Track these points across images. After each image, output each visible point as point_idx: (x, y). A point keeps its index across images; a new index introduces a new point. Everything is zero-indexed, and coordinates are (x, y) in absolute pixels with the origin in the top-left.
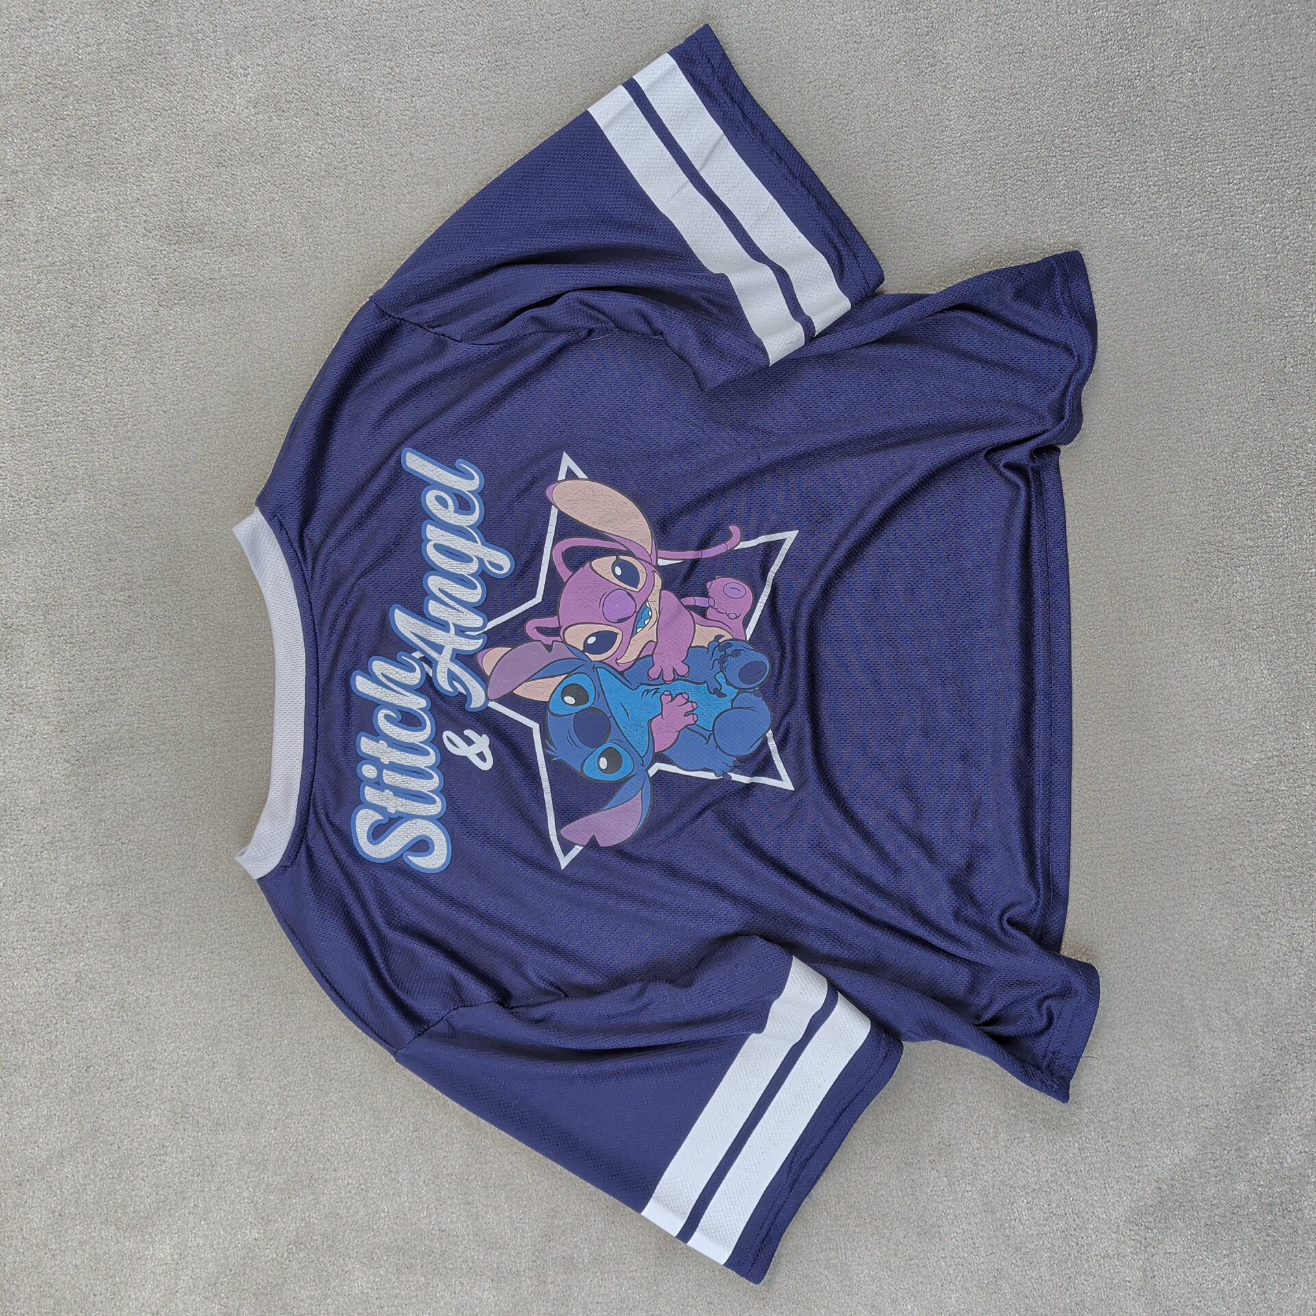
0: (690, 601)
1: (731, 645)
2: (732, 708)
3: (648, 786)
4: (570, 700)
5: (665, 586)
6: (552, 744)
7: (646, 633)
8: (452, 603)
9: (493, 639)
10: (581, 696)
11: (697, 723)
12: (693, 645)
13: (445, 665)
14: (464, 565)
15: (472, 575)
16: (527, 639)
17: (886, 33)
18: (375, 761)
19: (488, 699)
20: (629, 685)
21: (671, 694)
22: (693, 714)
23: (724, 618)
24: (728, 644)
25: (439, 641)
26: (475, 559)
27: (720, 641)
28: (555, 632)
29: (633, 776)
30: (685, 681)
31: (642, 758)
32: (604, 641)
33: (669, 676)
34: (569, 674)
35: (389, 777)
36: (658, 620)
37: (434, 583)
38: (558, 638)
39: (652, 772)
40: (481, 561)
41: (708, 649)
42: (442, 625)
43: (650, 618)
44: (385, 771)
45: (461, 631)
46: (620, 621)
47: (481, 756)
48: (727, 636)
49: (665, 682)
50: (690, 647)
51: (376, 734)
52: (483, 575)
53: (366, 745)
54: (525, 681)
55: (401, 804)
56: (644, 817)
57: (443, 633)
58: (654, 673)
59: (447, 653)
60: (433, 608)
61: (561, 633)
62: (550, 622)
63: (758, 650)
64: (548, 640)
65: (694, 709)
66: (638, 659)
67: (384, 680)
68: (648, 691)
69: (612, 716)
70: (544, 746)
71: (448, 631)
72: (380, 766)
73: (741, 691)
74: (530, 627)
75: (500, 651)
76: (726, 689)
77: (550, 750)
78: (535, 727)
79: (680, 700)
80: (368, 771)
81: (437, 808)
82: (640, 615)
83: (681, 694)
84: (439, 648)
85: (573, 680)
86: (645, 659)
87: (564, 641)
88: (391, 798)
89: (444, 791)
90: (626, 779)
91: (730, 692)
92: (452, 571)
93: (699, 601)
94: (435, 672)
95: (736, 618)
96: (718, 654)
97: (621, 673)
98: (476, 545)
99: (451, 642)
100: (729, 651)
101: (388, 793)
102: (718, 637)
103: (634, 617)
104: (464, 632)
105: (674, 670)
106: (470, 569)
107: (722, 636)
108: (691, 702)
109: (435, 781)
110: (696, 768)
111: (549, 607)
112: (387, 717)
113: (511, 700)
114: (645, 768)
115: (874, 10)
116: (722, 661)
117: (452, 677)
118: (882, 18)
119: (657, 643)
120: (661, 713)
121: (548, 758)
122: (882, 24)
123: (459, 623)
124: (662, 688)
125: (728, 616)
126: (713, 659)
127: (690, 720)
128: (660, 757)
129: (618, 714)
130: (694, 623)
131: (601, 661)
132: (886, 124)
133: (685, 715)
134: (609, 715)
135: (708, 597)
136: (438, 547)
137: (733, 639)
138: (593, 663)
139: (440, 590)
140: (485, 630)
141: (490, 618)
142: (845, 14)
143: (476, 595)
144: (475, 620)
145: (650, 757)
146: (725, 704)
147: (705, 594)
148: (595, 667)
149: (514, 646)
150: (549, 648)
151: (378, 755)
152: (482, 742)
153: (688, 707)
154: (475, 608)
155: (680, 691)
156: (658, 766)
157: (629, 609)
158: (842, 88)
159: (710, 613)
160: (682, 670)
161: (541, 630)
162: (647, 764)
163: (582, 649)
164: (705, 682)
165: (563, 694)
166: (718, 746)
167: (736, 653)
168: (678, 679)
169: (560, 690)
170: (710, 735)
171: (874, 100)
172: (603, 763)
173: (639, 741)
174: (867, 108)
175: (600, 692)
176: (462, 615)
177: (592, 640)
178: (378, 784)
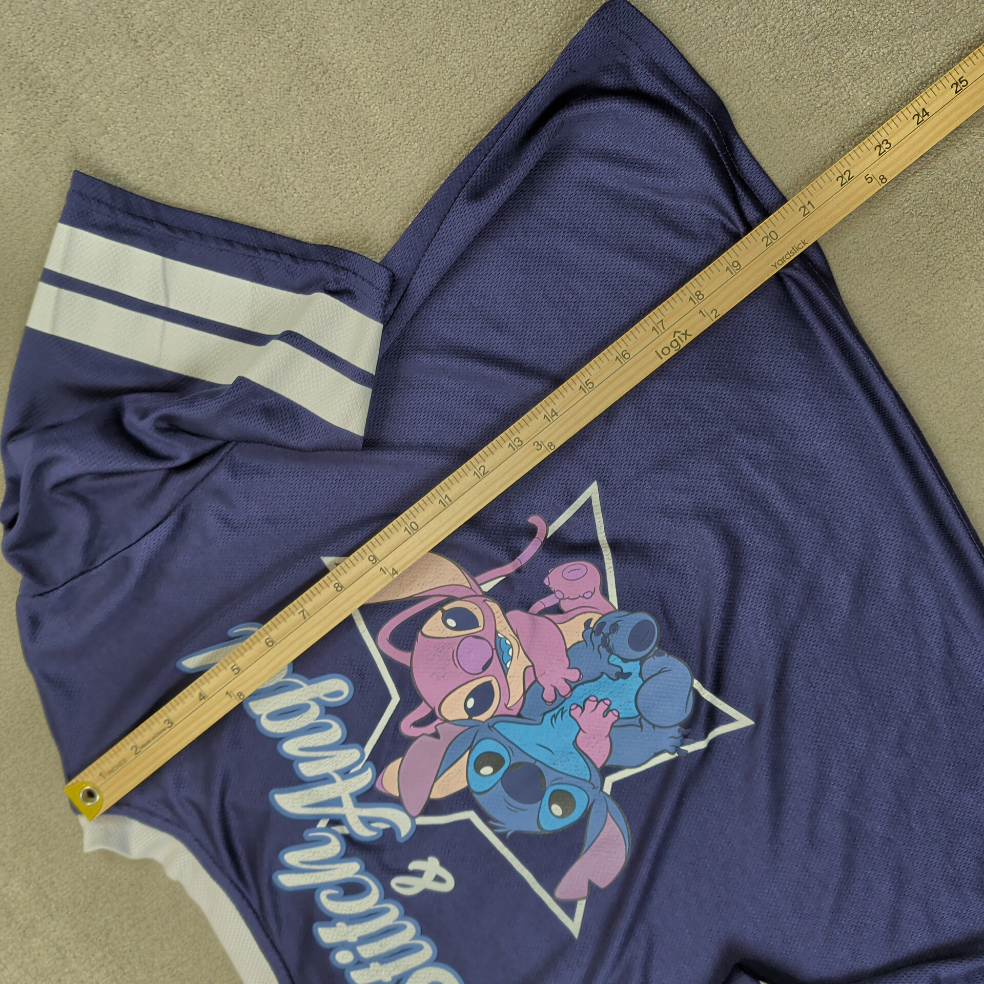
0: (538, 606)
1: (604, 623)
2: (644, 682)
3: (612, 805)
4: (487, 770)
5: (505, 609)
6: (497, 821)
7: (518, 665)
8: (320, 754)
9: (379, 760)
10: (494, 760)
11: (621, 716)
12: (568, 647)
13: (353, 814)
14: (305, 715)
15: (319, 718)
16: (409, 741)
17: (261, 69)
18: (344, 945)
19: (413, 818)
20: (533, 722)
21: (578, 706)
22: (612, 710)
23: (581, 602)
24: (601, 624)
25: (333, 795)
26: (311, 703)
27: (592, 626)
28: (431, 717)
29: (593, 803)
30: (583, 684)
31: (589, 781)
32: (483, 696)
33: (564, 689)
34: (471, 748)
35: (366, 951)
36: (520, 644)
37: (290, 748)
38: (438, 721)
39: (607, 789)
40: (317, 700)
41: (585, 641)
42: (325, 779)
43: (511, 646)
44: (359, 949)
45: (346, 773)
46: (485, 667)
47: (438, 879)
48: (596, 617)
49: (565, 698)
50: (567, 650)
51: (329, 919)
52: (329, 710)
53: (326, 935)
54: (435, 781)
55: (392, 969)
56: (626, 836)
57: (331, 786)
58: (549, 695)
59: (348, 802)
60: (307, 770)
61: (438, 714)
62: (420, 712)
63: (633, 611)
64: (430, 729)
65: (609, 706)
66: (525, 692)
67: (305, 866)
68: (555, 716)
69: (536, 760)
70: (492, 828)
71: (333, 781)
72: (350, 947)
73: (642, 660)
74: (406, 727)
75: (393, 767)
76: (627, 667)
77: (499, 828)
78: (471, 815)
79: (590, 705)
80: (343, 958)
81: (428, 950)
82: (499, 650)
83: (587, 699)
84: (337, 802)
85: (478, 751)
86: (532, 688)
87: (446, 721)
88: (380, 969)
89: (426, 930)
90: (587, 813)
91: (631, 667)
92: (298, 727)
93: (549, 601)
94: (349, 827)
95: (593, 594)
96: (598, 640)
97: (519, 715)
98: (302, 689)
99: (344, 789)
100: (606, 630)
101: (374, 966)
102: (587, 624)
103: (495, 656)
104: (348, 772)
105: (566, 680)
106: (313, 714)
107: (590, 620)
108: (602, 700)
109: (411, 929)
110: (646, 758)
111: (411, 698)
112: (330, 897)
113: (432, 807)
114: (599, 789)
115: (235, 54)
116: (605, 643)
117: (367, 822)
118: (248, 56)
119: (533, 666)
120: (580, 729)
121: (501, 837)
122: (252, 63)
123: (339, 767)
124: (567, 705)
125: (583, 597)
126: (596, 647)
127: (611, 718)
128: (607, 770)
129: (541, 755)
130: (556, 624)
131: (492, 717)
132: (315, 157)
133: (604, 716)
134: (533, 761)
135: (552, 593)
136: (273, 716)
137: (603, 616)
138: (486, 723)
139: (302, 749)
140: (366, 757)
141: (363, 744)
142: (211, 75)
143: (336, 732)
144: (351, 755)
145: (596, 776)
146: (634, 682)
147: (548, 592)
148: (490, 725)
149: (402, 754)
150: (436, 735)
151: (343, 939)
152: (431, 866)
153: (602, 707)
154: (343, 743)
155: (585, 697)
156: (610, 780)
157: (485, 652)
158: (251, 149)
159: (564, 605)
160: (574, 676)
161: (418, 724)
162: (598, 784)
163: (467, 716)
164: (602, 673)
165: (477, 769)
166: (654, 726)
167: (614, 628)
168: (575, 687)
169: (472, 768)
170: (640, 719)
171: (290, 141)
172: (557, 809)
173: (575, 767)
174: (287, 153)
175: (511, 746)
176: (335, 759)
177: (471, 703)
178: (360, 963)
